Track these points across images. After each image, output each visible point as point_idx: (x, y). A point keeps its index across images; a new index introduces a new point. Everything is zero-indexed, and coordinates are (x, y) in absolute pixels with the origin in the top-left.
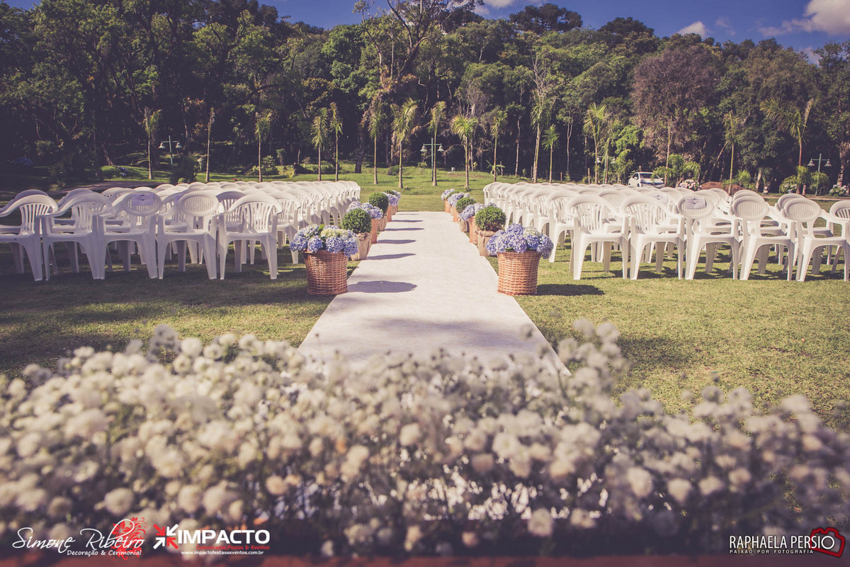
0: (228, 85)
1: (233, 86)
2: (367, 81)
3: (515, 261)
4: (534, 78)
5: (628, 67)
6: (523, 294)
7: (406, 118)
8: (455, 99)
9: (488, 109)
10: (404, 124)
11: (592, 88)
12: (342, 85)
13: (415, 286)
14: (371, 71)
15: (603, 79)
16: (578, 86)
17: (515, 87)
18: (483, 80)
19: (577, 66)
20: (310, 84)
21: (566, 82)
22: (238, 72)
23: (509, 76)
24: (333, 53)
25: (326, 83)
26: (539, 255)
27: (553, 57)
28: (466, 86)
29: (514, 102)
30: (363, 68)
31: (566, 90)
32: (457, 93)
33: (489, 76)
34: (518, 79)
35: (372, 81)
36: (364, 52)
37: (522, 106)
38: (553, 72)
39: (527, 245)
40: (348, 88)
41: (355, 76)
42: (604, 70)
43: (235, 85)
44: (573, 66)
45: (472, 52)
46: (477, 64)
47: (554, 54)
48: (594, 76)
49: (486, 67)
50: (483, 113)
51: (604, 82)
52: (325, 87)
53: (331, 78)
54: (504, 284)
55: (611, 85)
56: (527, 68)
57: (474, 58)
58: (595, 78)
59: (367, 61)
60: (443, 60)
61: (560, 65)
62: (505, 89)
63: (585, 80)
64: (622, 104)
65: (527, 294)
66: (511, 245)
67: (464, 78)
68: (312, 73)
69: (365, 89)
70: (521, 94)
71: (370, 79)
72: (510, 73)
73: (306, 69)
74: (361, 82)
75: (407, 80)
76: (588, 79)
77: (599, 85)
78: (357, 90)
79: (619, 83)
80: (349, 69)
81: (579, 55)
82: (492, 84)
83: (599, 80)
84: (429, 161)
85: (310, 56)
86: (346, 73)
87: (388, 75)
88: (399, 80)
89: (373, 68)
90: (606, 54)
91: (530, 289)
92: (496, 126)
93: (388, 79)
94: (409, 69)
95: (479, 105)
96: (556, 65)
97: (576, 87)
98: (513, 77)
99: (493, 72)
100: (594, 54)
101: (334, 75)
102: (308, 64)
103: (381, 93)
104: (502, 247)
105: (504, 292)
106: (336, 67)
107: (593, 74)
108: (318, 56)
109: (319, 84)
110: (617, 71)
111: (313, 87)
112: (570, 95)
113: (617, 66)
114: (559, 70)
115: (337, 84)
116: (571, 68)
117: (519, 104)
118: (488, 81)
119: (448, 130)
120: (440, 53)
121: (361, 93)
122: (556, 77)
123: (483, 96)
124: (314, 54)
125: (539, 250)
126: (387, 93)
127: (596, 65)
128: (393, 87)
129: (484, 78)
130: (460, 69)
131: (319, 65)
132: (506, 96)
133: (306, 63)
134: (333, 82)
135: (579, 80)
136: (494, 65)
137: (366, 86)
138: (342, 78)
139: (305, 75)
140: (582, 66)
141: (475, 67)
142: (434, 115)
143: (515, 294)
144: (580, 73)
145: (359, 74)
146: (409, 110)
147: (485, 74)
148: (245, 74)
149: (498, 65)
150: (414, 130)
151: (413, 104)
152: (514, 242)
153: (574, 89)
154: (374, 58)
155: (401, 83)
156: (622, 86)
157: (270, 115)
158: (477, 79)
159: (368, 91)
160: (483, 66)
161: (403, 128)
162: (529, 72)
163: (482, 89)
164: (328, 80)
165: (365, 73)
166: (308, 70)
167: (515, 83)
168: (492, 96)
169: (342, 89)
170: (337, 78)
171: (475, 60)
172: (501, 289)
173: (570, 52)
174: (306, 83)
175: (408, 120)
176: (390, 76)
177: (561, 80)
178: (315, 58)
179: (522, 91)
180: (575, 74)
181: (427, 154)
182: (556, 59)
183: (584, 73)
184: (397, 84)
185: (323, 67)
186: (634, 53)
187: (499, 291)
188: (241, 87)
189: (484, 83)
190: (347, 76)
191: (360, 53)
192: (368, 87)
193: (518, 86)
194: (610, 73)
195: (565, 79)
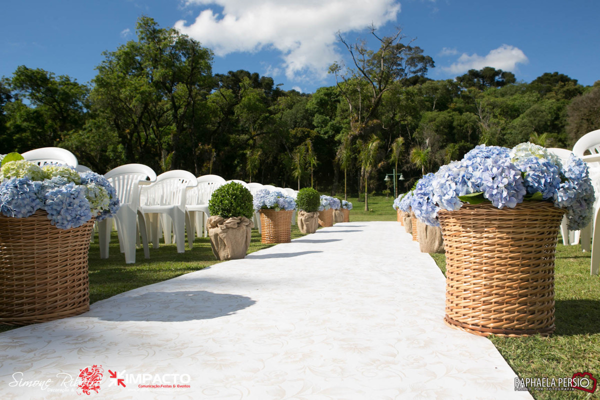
0: (234, 136)
1: (238, 136)
2: (342, 128)
3: (492, 234)
4: (480, 121)
5: (559, 109)
6: (518, 331)
7: (370, 152)
8: (413, 139)
9: (442, 147)
10: (369, 156)
11: (530, 127)
12: (322, 132)
13: (253, 302)
14: (345, 121)
15: (538, 118)
16: (517, 126)
17: (463, 129)
18: (437, 124)
19: (516, 111)
20: (296, 133)
21: (507, 124)
22: (242, 126)
23: (458, 120)
24: (315, 108)
25: (309, 132)
26: (559, 213)
27: (494, 106)
28: (422, 129)
29: (463, 141)
30: (338, 119)
31: (507, 130)
32: (415, 135)
33: (442, 121)
34: (466, 122)
35: (346, 128)
36: (339, 106)
37: (471, 143)
38: (495, 117)
39: (525, 183)
40: (327, 135)
41: (332, 125)
42: (538, 111)
43: (239, 135)
44: (511, 111)
45: (427, 103)
46: (431, 113)
47: (495, 102)
48: (530, 117)
49: (439, 114)
50: (437, 151)
51: (539, 121)
52: (308, 134)
53: (313, 127)
54: (463, 303)
55: (546, 123)
56: (472, 114)
57: (428, 108)
58: (532, 118)
59: (342, 113)
60: (402, 108)
61: (501, 111)
62: (455, 131)
63: (523, 121)
64: (557, 138)
65: (531, 332)
66: (476, 186)
67: (421, 124)
68: (299, 124)
69: (340, 135)
70: (469, 134)
71: (344, 126)
72: (458, 119)
73: (294, 122)
74: (337, 130)
75: (373, 124)
76: (525, 120)
77: (535, 124)
78: (334, 136)
79: (552, 121)
80: (327, 120)
81: (516, 103)
82: (444, 127)
83: (535, 120)
84: (392, 189)
85: (297, 112)
86: (325, 123)
87: (357, 121)
88: (366, 124)
89: (346, 118)
90: (538, 100)
91: (538, 316)
92: (448, 156)
93: (357, 123)
94: (374, 114)
95: (434, 144)
96: (497, 111)
97: (516, 127)
98: (462, 121)
99: (445, 118)
100: (529, 101)
101: (315, 125)
102: (296, 118)
103: (352, 135)
104: (451, 194)
105: (463, 326)
106: (317, 119)
107: (529, 115)
108: (302, 111)
109: (304, 132)
110: (550, 113)
111: (299, 135)
112: (511, 133)
113: (550, 108)
114: (500, 114)
115: (318, 132)
116: (510, 113)
117: (468, 142)
118: (441, 125)
119: (409, 165)
120: (399, 101)
121: (337, 138)
122: (497, 120)
123: (437, 136)
124: (300, 110)
125: (561, 197)
126: (356, 135)
127: (531, 108)
128: (361, 130)
129: (437, 122)
130: (417, 117)
131: (304, 118)
132: (456, 136)
133: (294, 117)
134: (316, 130)
135: (517, 122)
136: (445, 112)
137: (341, 132)
138: (322, 127)
139: (293, 126)
140: (519, 111)
141: (429, 114)
142: (394, 149)
143: (496, 330)
144: (518, 116)
145: (336, 124)
146: (373, 145)
147: (437, 120)
148: (247, 127)
149: (449, 112)
150: (380, 165)
151: (376, 140)
152: (487, 176)
153: (514, 129)
154: (347, 111)
155: (368, 126)
156: (556, 124)
157: (259, 153)
158: (431, 123)
159: (342, 136)
160: (437, 113)
161: (368, 159)
162: (474, 117)
163: (436, 131)
164: (311, 129)
165: (340, 122)
166: (296, 122)
167: (463, 126)
168: (445, 136)
169: (322, 136)
170: (318, 127)
171: (430, 109)
172: (453, 316)
173: (509, 101)
174: (293, 132)
175: (372, 153)
176: (358, 121)
177: (502, 122)
178: (301, 113)
179: (470, 132)
180: (514, 117)
181: (391, 184)
182: (497, 106)
183: (521, 116)
184: (364, 128)
185: (308, 120)
186: (563, 98)
187: (450, 321)
188: (244, 137)
189: (438, 126)
190: (326, 125)
191: (336, 107)
192: (343, 133)
193: (466, 128)
194: (544, 113)
195: (505, 122)
